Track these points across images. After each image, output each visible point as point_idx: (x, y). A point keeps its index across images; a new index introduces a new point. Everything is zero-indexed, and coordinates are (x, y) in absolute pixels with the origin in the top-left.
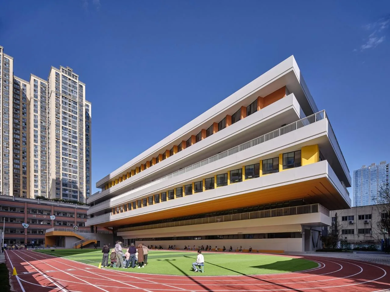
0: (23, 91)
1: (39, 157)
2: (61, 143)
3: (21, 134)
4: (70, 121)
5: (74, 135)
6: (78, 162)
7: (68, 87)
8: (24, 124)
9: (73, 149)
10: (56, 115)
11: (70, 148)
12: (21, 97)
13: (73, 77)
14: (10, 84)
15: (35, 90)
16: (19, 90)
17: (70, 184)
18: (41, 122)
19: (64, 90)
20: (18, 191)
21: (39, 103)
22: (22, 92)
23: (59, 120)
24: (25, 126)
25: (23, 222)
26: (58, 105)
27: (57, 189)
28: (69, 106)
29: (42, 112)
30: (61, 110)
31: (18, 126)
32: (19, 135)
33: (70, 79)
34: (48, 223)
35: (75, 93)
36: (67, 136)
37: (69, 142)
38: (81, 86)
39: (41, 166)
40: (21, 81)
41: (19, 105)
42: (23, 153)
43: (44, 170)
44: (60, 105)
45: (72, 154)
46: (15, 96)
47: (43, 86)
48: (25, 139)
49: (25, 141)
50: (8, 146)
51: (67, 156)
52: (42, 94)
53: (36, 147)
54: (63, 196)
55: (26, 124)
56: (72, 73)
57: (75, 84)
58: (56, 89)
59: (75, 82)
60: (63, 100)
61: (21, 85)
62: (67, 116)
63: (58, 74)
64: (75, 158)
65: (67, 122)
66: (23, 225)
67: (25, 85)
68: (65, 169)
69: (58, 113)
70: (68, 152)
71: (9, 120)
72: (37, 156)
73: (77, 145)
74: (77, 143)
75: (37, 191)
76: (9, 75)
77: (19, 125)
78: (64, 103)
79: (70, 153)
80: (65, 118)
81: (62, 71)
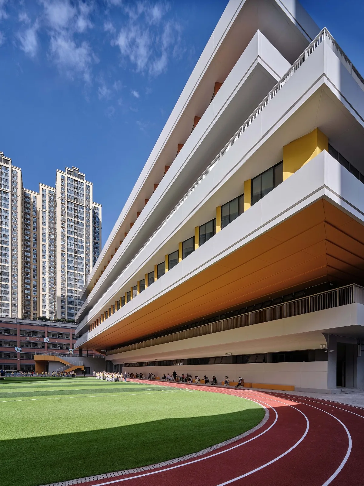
0: (34, 204)
1: (47, 274)
2: (66, 256)
3: (32, 251)
4: (75, 229)
5: (81, 244)
6: (84, 275)
7: (74, 190)
8: (34, 240)
9: (79, 261)
10: (62, 224)
11: (75, 260)
12: (32, 211)
13: (79, 178)
14: (18, 198)
15: (43, 201)
16: (29, 203)
17: (76, 301)
18: (49, 235)
19: (69, 194)
20: (29, 313)
21: (47, 214)
22: (32, 205)
23: (64, 229)
24: (35, 241)
25: (16, 346)
26: (64, 213)
27: (62, 307)
28: (75, 212)
29: (50, 223)
30: (67, 217)
31: (29, 243)
32: (29, 252)
33: (76, 181)
34: (42, 347)
35: (81, 195)
36: (73, 247)
37: (75, 253)
38: (88, 187)
39: (50, 284)
40: (31, 194)
41: (29, 220)
42: (34, 271)
43: (52, 288)
44: (65, 212)
45: (78, 266)
46: (26, 210)
47: (51, 195)
48: (35, 256)
49: (36, 258)
50: (16, 265)
51: (72, 269)
52: (50, 203)
53: (45, 264)
54: (68, 316)
55: (36, 240)
56: (79, 173)
57: (81, 185)
58: (62, 194)
59: (81, 182)
60: (69, 206)
61: (32, 197)
62: (73, 224)
63: (64, 177)
64: (81, 271)
65: (73, 230)
66: (15, 349)
67: (35, 197)
68: (70, 285)
69: (63, 221)
70: (73, 265)
71: (17, 237)
72: (45, 273)
73: (83, 256)
74: (83, 253)
75: (45, 311)
76: (17, 188)
77: (29, 241)
78: (70, 208)
79: (76, 266)
80: (70, 226)
81: (68, 173)
